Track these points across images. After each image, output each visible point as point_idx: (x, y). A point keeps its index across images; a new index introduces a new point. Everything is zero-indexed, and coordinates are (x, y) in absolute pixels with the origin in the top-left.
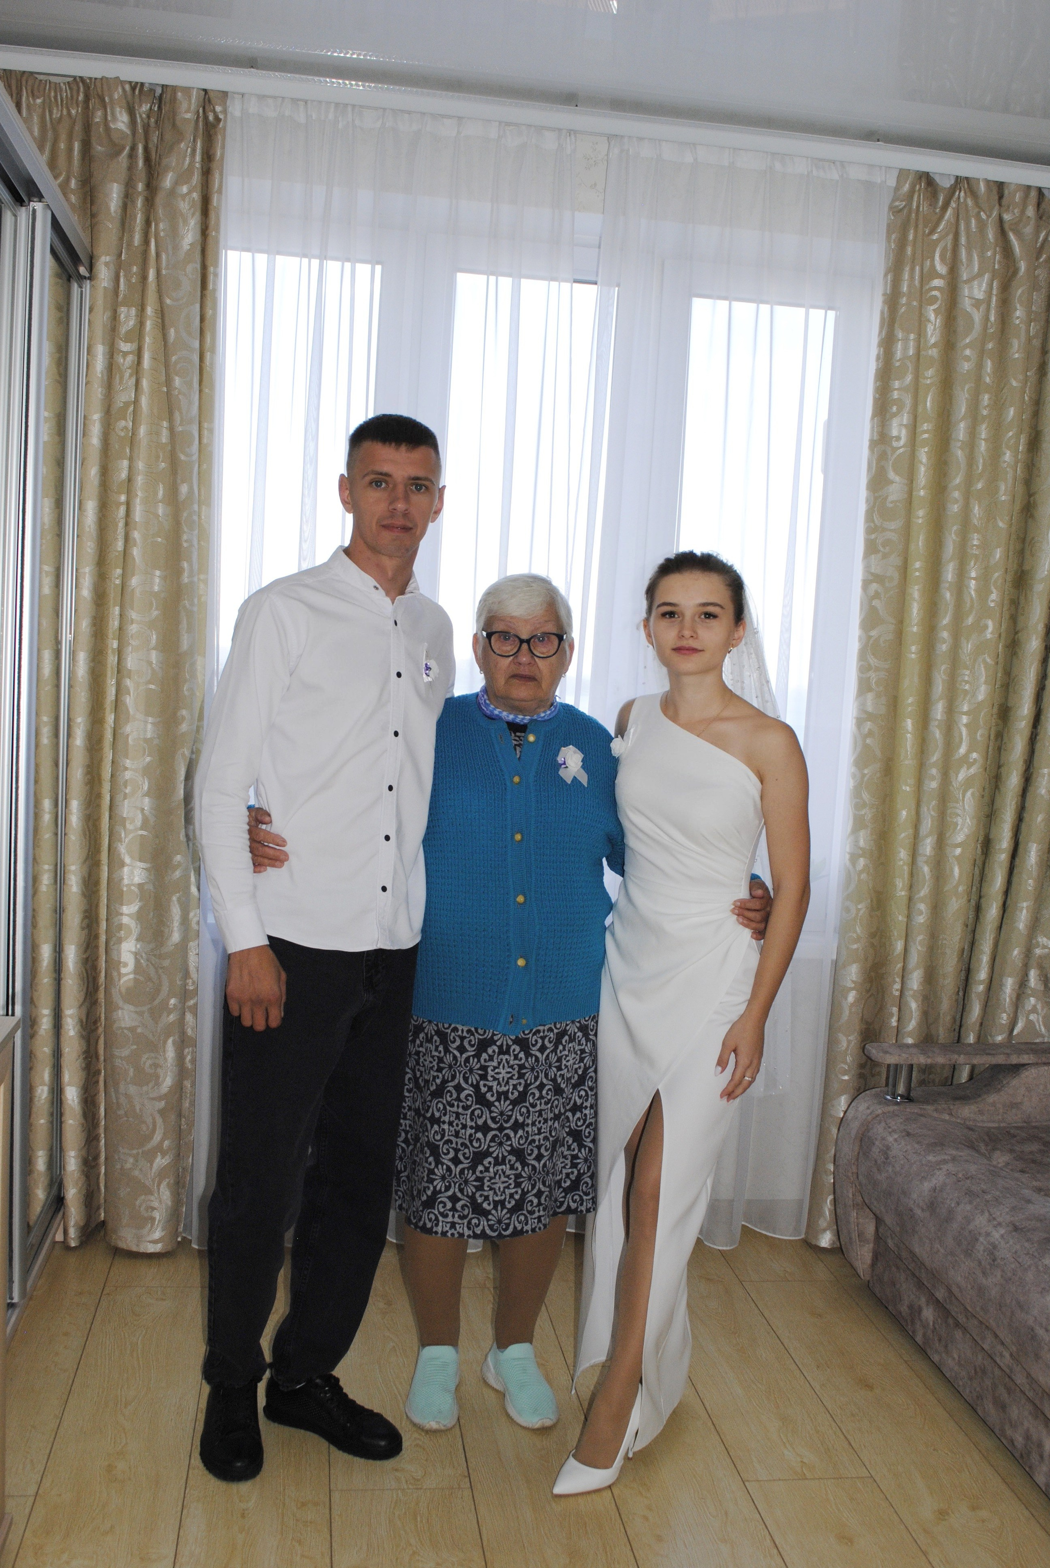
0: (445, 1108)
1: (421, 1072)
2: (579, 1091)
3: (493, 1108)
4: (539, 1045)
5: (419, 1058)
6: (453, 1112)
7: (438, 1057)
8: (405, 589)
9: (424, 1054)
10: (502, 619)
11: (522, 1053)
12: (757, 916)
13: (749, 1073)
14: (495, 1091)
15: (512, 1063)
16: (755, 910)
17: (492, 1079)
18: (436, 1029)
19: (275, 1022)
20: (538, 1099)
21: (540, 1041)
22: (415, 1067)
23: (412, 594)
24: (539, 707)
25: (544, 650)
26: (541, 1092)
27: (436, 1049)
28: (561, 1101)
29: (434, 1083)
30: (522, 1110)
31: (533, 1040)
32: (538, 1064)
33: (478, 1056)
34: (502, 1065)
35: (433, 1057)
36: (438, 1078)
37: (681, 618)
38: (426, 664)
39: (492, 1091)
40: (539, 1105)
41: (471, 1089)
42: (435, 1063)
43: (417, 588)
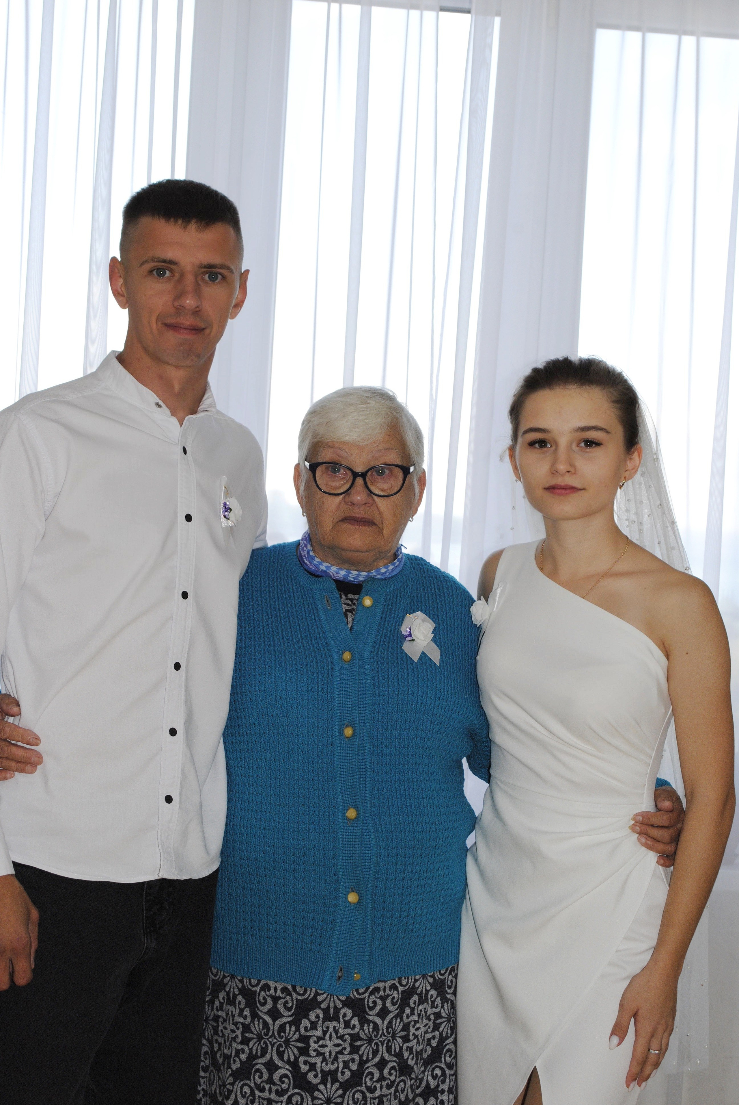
0: (253, 1093)
1: (220, 1044)
2: (433, 1069)
3: (316, 1094)
4: (378, 1007)
5: (218, 1026)
6: (264, 1099)
7: (243, 1024)
8: (199, 406)
9: (225, 1020)
10: (329, 445)
11: (356, 1018)
12: (665, 835)
13: (655, 1044)
14: (319, 1070)
15: (341, 1032)
16: (662, 827)
17: (315, 1054)
18: (240, 985)
19: (23, 978)
20: (377, 1081)
21: (379, 1002)
22: (212, 1037)
23: (206, 413)
24: (377, 560)
25: (385, 486)
26: (381, 1071)
27: (241, 1014)
28: (409, 1083)
29: (237, 1059)
30: (356, 1096)
31: (371, 1001)
32: (378, 1033)
33: (296, 1023)
34: (328, 1035)
35: (235, 1024)
36: (243, 1052)
37: (554, 447)
38: (225, 504)
39: (316, 1070)
40: (378, 1089)
41: (287, 1067)
42: (239, 1033)
43: (213, 405)
